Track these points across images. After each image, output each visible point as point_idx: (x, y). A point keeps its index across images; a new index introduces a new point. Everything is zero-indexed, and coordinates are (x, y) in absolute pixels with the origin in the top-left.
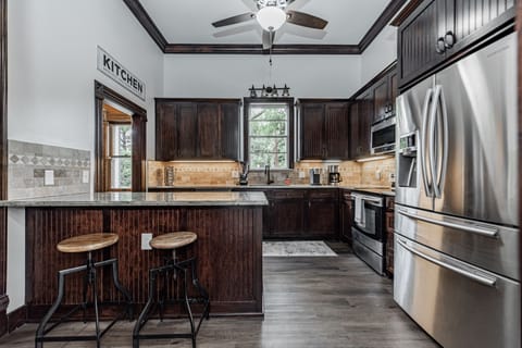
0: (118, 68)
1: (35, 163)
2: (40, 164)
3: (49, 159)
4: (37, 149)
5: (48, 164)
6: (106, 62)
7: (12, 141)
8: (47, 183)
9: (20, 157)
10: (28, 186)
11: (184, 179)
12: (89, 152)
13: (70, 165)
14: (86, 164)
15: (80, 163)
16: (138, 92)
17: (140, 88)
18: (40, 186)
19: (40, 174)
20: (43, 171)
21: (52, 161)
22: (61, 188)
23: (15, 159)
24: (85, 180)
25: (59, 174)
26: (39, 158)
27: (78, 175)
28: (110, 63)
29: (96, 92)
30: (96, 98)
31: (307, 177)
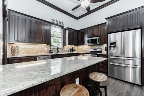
31: (67, 50)
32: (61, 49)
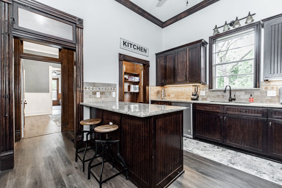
0: (131, 44)
1: (93, 89)
2: (94, 90)
3: (98, 88)
4: (94, 84)
5: (98, 90)
6: (124, 43)
7: (85, 82)
8: (97, 97)
9: (87, 87)
10: (90, 98)
11: (172, 96)
12: (116, 84)
13: (107, 90)
14: (114, 89)
15: (111, 89)
16: (144, 53)
17: (145, 51)
18: (95, 98)
19: (94, 93)
20: (96, 92)
21: (99, 89)
22: (103, 99)
23: (86, 88)
24: (114, 96)
25: (102, 93)
26: (94, 88)
27: (110, 93)
28: (127, 44)
29: (119, 58)
30: (119, 60)
32: (247, 91)
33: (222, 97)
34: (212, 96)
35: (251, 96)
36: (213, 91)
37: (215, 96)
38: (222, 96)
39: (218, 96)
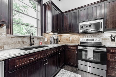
31: (47, 41)
32: (38, 38)
33: (22, 43)
34: (11, 43)
35: (41, 41)
36: (12, 37)
37: (15, 42)
38: (23, 41)
39: (19, 42)
